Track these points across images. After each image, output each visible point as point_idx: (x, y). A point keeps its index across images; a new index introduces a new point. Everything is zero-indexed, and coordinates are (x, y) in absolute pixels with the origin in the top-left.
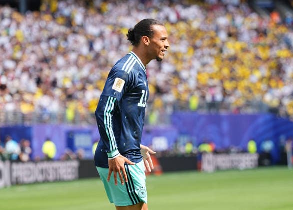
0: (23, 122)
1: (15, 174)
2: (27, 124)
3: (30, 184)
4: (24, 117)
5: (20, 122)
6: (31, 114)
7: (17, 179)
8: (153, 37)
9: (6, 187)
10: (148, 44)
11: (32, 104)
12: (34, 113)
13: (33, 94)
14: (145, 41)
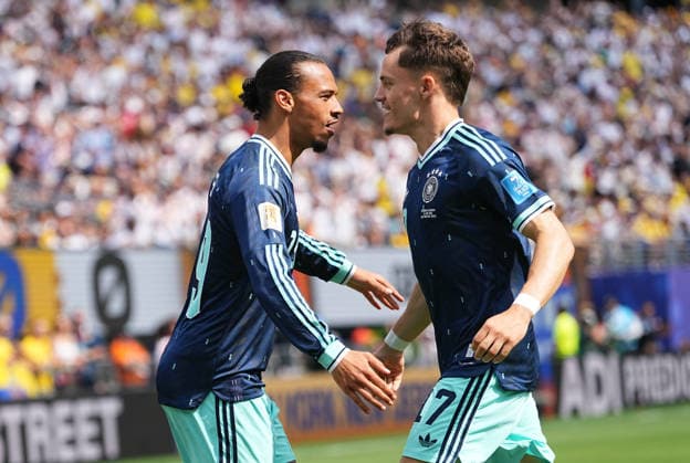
0: (646, 263)
1: (631, 384)
2: (655, 266)
3: (666, 405)
4: (647, 251)
5: (638, 263)
6: (662, 243)
7: (636, 394)
8: (301, 91)
9: (610, 412)
10: (289, 108)
11: (666, 221)
12: (671, 242)
13: (668, 197)
14: (283, 101)
